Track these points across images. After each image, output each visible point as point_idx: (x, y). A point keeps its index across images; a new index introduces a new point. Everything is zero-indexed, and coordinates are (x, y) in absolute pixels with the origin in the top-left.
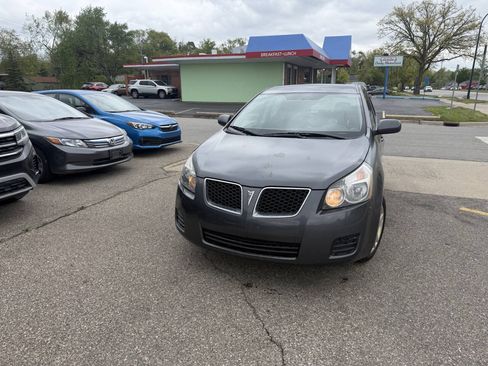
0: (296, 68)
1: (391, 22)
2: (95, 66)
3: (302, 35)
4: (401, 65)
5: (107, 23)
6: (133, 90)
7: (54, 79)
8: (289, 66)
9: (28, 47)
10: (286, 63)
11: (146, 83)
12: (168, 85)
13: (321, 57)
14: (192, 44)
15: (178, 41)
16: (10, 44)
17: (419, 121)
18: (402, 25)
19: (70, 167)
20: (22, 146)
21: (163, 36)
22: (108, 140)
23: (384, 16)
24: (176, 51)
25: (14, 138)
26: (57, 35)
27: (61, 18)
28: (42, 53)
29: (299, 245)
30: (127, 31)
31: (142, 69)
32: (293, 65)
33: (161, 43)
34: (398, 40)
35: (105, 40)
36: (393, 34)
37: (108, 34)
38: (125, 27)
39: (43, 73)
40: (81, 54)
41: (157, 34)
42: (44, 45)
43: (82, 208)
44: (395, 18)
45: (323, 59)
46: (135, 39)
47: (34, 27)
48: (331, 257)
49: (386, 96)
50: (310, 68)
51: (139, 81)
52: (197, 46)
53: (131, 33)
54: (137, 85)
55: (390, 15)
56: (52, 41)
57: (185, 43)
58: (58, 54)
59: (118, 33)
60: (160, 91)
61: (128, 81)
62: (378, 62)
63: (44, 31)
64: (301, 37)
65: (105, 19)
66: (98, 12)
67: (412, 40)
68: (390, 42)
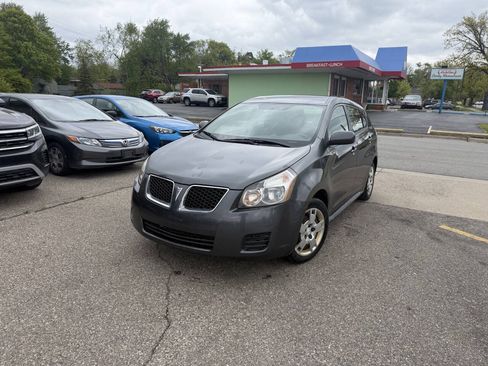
0: (343, 79)
1: (459, 33)
2: (157, 74)
3: (350, 47)
4: (461, 78)
5: (171, 34)
6: (186, 98)
7: (120, 86)
8: (337, 77)
9: (100, 56)
10: (333, 74)
11: (198, 92)
12: (219, 93)
13: (370, 69)
14: (251, 54)
15: (237, 52)
16: (86, 53)
17: (467, 138)
18: (471, 36)
19: (85, 163)
20: (33, 141)
21: (223, 46)
22: (122, 141)
23: (451, 26)
24: (234, 61)
25: (25, 134)
26: (126, 46)
27: (131, 29)
28: (112, 62)
29: (213, 238)
30: (189, 42)
31: (196, 78)
32: (341, 76)
33: (220, 53)
34: (466, 51)
35: (168, 50)
36: (460, 45)
37: (171, 44)
38: (187, 37)
39: (113, 80)
40: (145, 62)
41: (216, 44)
42: (114, 54)
43: (82, 198)
44: (463, 28)
45: (374, 70)
46: (196, 50)
47: (106, 38)
48: (243, 252)
49: (443, 111)
50: (362, 80)
51: (191, 90)
52: (255, 57)
53: (192, 44)
54: (189, 94)
55: (459, 25)
56: (121, 51)
57: (244, 53)
58: (125, 62)
59: (181, 43)
60: (210, 99)
61: (183, 89)
62: (436, 75)
63: (115, 41)
64: (349, 48)
65: (169, 30)
66: (164, 24)
67: (482, 52)
68: (456, 54)
